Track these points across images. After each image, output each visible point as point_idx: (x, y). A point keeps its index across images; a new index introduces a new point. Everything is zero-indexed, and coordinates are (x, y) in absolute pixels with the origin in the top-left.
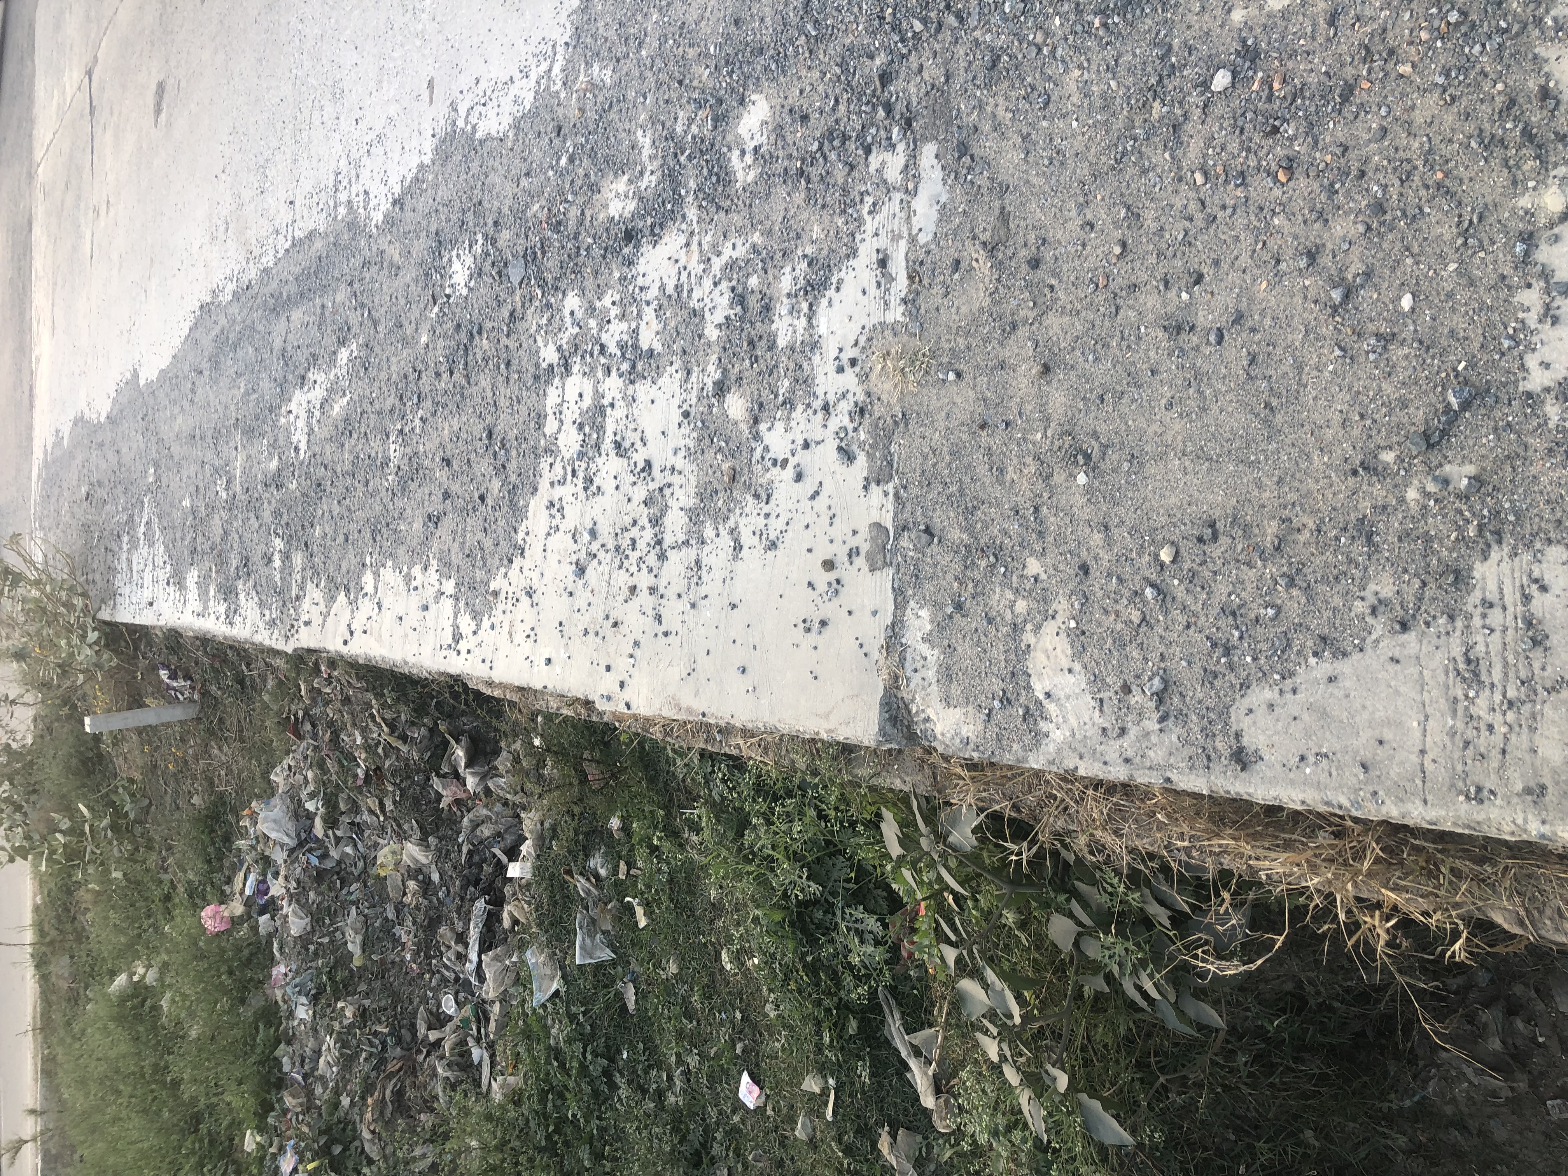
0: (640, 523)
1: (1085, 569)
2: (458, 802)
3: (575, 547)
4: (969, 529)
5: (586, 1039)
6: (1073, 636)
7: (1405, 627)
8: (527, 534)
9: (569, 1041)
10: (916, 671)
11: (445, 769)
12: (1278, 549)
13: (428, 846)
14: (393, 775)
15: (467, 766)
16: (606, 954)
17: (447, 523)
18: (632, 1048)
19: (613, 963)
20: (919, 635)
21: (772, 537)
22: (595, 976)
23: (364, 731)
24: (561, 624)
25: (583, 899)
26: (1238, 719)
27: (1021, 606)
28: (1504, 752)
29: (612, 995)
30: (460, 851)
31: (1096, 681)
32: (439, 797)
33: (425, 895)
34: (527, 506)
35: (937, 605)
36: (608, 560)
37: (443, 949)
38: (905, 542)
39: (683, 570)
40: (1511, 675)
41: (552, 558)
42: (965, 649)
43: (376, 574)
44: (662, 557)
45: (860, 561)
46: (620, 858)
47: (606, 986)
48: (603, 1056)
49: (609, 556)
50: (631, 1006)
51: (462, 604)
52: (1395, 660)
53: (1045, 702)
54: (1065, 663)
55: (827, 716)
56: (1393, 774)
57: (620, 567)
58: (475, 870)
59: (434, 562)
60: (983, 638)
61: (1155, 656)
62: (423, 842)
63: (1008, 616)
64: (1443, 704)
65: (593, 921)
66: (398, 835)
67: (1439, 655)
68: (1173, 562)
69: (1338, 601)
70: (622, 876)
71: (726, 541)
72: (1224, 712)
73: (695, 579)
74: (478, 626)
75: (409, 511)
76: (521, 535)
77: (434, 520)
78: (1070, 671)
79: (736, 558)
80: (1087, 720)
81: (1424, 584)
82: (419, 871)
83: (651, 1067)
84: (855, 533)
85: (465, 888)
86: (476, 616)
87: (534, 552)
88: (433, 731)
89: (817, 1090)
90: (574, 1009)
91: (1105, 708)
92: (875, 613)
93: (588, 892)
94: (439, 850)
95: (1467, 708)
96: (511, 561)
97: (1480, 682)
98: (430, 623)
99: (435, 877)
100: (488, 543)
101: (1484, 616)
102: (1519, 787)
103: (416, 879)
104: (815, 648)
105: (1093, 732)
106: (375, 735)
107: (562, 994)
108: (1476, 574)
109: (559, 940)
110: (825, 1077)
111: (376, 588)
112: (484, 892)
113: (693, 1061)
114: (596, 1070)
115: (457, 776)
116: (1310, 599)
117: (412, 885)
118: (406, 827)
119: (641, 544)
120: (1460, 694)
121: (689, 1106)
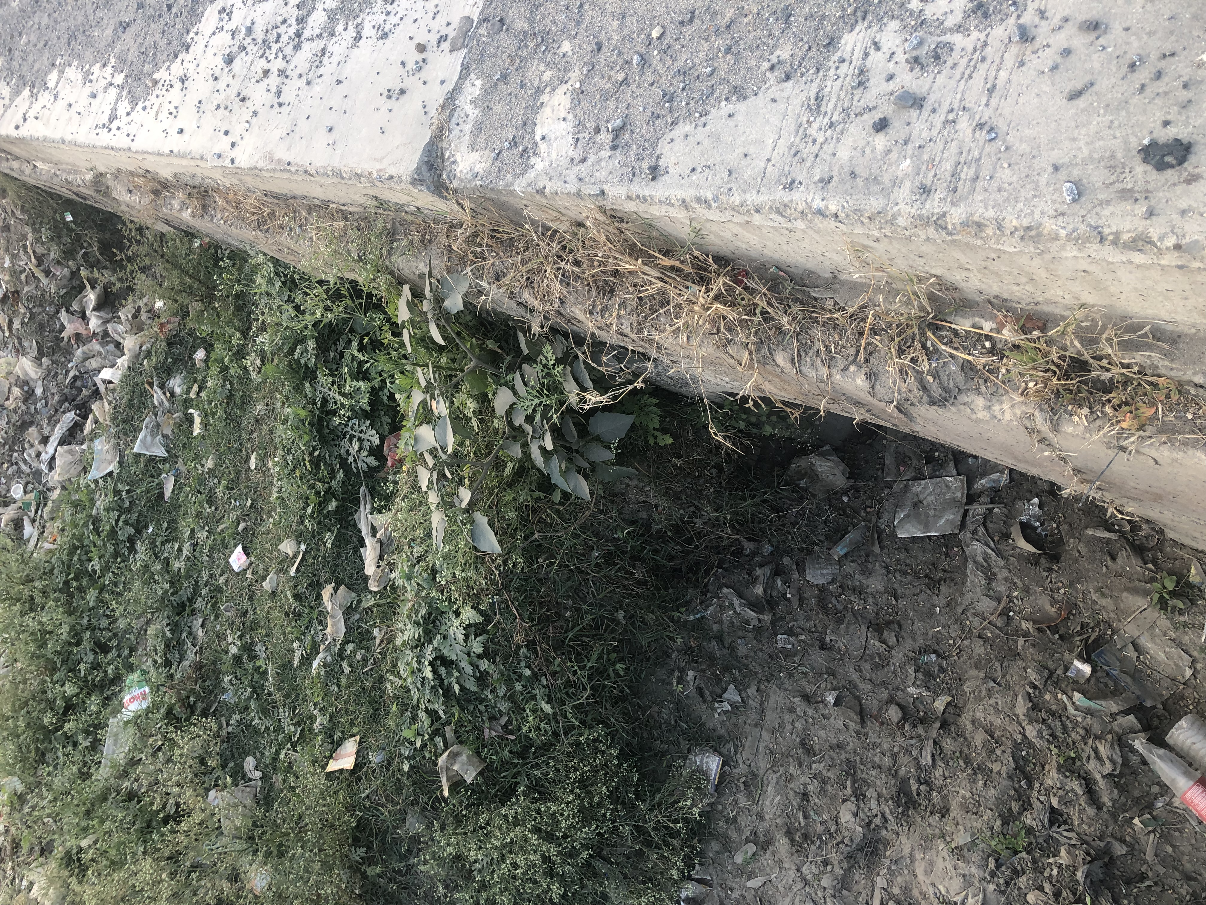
0: (289, 22)
1: (599, 47)
2: (77, 336)
3: (232, 43)
4: (531, 21)
5: (121, 511)
6: (575, 95)
7: (788, 77)
8: (197, 34)
9: (108, 510)
10: (458, 124)
11: (75, 307)
12: (728, 27)
13: (40, 365)
14: (28, 300)
15: (95, 309)
16: (161, 452)
17: (133, 29)
18: (159, 524)
19: (164, 460)
20: (470, 98)
21: (386, 30)
22: (146, 466)
23: (14, 257)
24: (200, 102)
25: (155, 407)
26: (663, 147)
27: (548, 74)
28: (817, 156)
29: (154, 484)
30: (67, 374)
31: (580, 124)
32: (63, 327)
33: (25, 401)
34: (203, 13)
35: (489, 76)
36: (254, 52)
37: (27, 446)
38: (483, 31)
39: (311, 55)
40: (839, 105)
41: (210, 51)
42: (498, 108)
43: (61, 72)
44: (297, 47)
45: (445, 46)
46: (195, 382)
47: (152, 476)
48: (132, 526)
49: (256, 48)
50: (167, 494)
51: (125, 93)
52: (774, 100)
53: (540, 142)
54: (563, 114)
55: (381, 160)
56: (746, 177)
57: (262, 56)
58: (74, 392)
59: (113, 60)
60: (513, 100)
61: (624, 105)
62: (38, 359)
63: (536, 83)
64: (793, 128)
65: (158, 426)
66: (17, 351)
67: (802, 94)
68: (659, 38)
69: (753, 62)
70: (192, 395)
71: (352, 32)
72: (654, 144)
73: (317, 63)
74: (133, 109)
75: (105, 21)
76: (191, 35)
77: (125, 26)
78: (564, 119)
79: (354, 46)
80: (564, 154)
81: (810, 48)
82: (27, 383)
83: (168, 541)
84: (449, 24)
85: (61, 402)
86: (134, 102)
87: (196, 50)
88: (75, 274)
89: (291, 554)
90: (120, 486)
91: (579, 145)
92: (443, 82)
93: (161, 403)
94: (49, 371)
95: (806, 129)
96: (176, 56)
97: (819, 111)
98: (94, 108)
99: (39, 391)
100: (162, 43)
101: (837, 68)
102: (817, 178)
103: (22, 388)
104: (390, 110)
105: (564, 162)
106: (22, 263)
107: (115, 474)
108: (843, 41)
109: (126, 434)
110: (299, 543)
111: (57, 83)
112: (77, 407)
113: (202, 535)
114: (123, 535)
115: (84, 316)
116: (736, 62)
117: (17, 391)
118: (26, 344)
119: (284, 38)
120: (805, 119)
121: (188, 570)
